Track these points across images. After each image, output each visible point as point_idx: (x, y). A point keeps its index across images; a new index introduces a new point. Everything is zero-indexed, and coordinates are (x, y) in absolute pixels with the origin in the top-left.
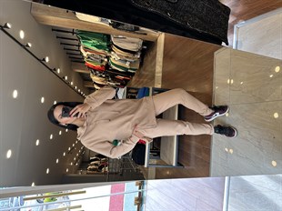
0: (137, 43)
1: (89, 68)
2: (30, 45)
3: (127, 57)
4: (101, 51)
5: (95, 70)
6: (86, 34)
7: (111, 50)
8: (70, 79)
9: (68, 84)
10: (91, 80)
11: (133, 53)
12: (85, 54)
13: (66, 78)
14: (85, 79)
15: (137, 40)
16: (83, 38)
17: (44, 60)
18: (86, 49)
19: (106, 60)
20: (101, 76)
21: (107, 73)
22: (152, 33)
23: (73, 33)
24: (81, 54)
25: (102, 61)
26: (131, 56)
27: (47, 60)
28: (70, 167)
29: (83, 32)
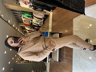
0: (43, 16)
1: (25, 24)
2: (2, 16)
3: (39, 21)
4: (29, 18)
5: (27, 25)
6: (24, 12)
7: (33, 18)
8: (18, 29)
9: (17, 30)
10: (25, 29)
11: (41, 19)
12: (23, 19)
13: (16, 28)
14: (23, 28)
15: (43, 14)
16: (23, 14)
17: (8, 21)
18: (24, 18)
19: (31, 21)
20: (29, 27)
21: (31, 26)
22: (48, 12)
23: (19, 12)
24: (22, 19)
25: (30, 22)
26: (40, 20)
27: (9, 21)
28: (18, 60)
29: (23, 11)
